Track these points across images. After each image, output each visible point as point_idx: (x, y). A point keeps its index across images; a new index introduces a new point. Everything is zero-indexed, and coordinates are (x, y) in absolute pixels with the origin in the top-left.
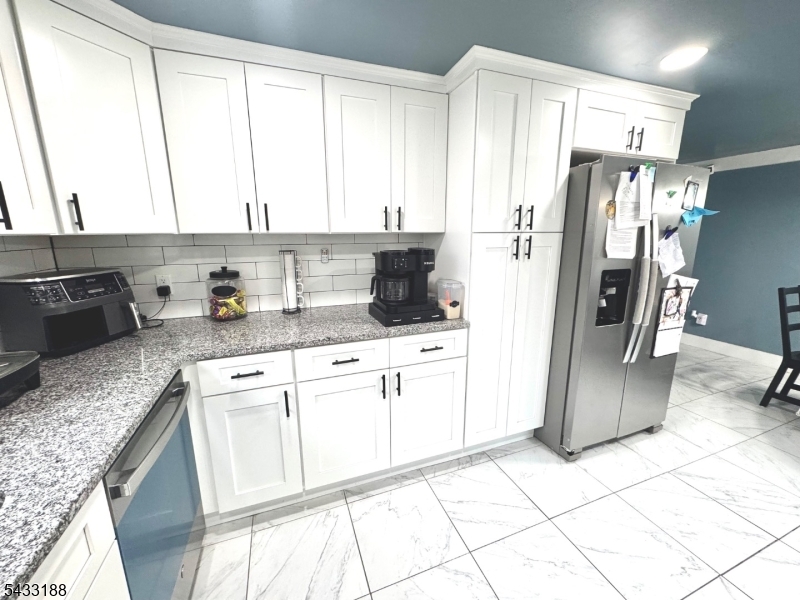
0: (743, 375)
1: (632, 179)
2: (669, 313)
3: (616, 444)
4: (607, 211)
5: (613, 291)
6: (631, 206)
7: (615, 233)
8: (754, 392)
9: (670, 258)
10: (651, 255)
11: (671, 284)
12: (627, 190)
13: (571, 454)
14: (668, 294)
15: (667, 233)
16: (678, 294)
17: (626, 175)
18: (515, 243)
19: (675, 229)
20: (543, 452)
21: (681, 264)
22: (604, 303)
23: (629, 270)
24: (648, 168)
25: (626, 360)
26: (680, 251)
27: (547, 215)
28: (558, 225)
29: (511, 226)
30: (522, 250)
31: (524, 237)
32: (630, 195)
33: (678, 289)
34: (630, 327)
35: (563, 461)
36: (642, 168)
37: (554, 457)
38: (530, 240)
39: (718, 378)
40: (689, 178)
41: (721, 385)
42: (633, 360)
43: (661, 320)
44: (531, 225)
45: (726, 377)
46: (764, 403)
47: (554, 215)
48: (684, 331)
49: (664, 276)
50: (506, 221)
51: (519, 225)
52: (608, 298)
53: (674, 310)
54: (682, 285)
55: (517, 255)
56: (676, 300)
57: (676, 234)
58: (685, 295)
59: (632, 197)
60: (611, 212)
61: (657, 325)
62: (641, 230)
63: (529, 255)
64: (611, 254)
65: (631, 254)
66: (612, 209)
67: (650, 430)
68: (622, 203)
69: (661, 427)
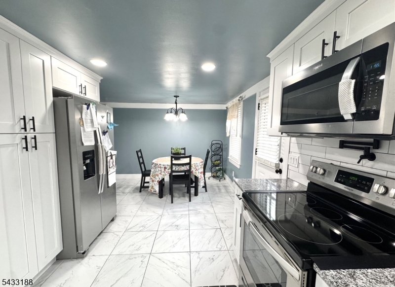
0: (132, 184)
1: (88, 109)
2: (110, 167)
3: (102, 234)
4: (80, 123)
5: (88, 161)
6: (89, 121)
7: (85, 133)
8: (136, 188)
9: (107, 143)
10: (101, 143)
11: (109, 154)
12: (86, 114)
13: (84, 253)
14: (109, 158)
15: (104, 133)
16: (112, 158)
17: (85, 107)
18: (24, 141)
19: (107, 131)
20: (67, 264)
21: (111, 146)
22: (85, 168)
23: (93, 151)
24: (93, 105)
25: (99, 193)
26: (110, 140)
27: (43, 122)
28: (51, 129)
29: (17, 130)
30: (29, 144)
31: (29, 136)
32: (88, 116)
33: (111, 156)
34: (99, 176)
35: (80, 260)
36: (91, 104)
37: (75, 261)
38: (35, 138)
39: (125, 188)
40: (107, 111)
41: (127, 190)
42: (102, 191)
43: (108, 170)
44: (34, 129)
45: (128, 187)
46: (140, 191)
47: (48, 123)
48: (116, 174)
49: (106, 151)
50: (13, 126)
51: (25, 129)
52: (86, 165)
53: (112, 165)
54: (113, 154)
55: (27, 148)
56: (111, 160)
57: (107, 133)
58: (114, 157)
59: (89, 117)
60: (81, 123)
61: (107, 173)
62: (95, 132)
63: (36, 147)
64: (85, 144)
65: (93, 143)
66: (82, 122)
67: (113, 220)
68: (86, 119)
69: (116, 216)
